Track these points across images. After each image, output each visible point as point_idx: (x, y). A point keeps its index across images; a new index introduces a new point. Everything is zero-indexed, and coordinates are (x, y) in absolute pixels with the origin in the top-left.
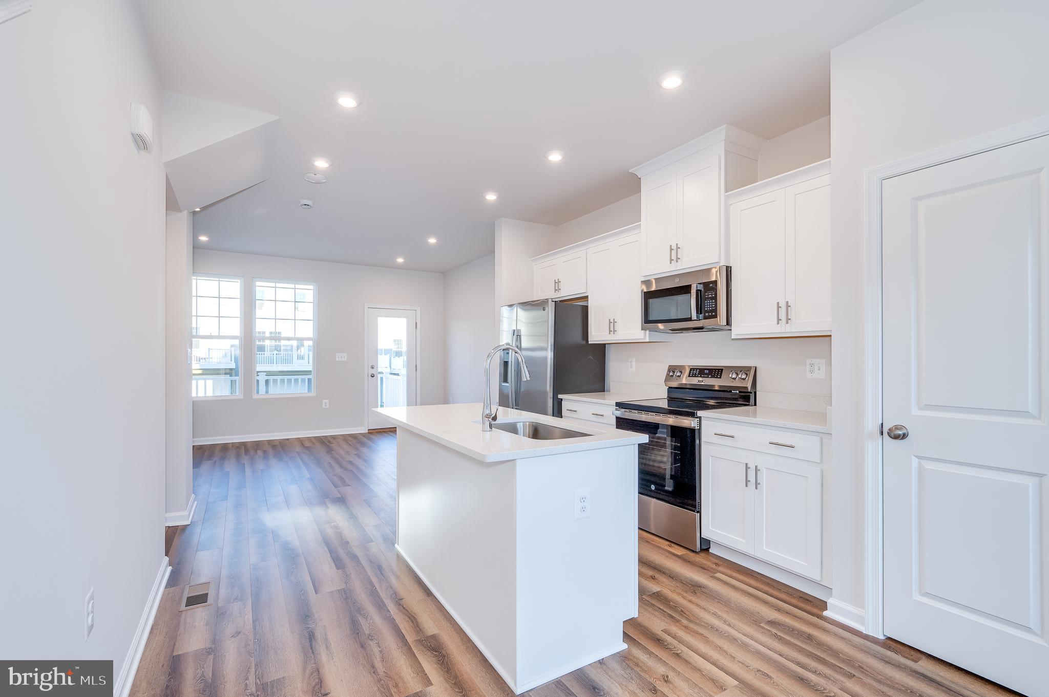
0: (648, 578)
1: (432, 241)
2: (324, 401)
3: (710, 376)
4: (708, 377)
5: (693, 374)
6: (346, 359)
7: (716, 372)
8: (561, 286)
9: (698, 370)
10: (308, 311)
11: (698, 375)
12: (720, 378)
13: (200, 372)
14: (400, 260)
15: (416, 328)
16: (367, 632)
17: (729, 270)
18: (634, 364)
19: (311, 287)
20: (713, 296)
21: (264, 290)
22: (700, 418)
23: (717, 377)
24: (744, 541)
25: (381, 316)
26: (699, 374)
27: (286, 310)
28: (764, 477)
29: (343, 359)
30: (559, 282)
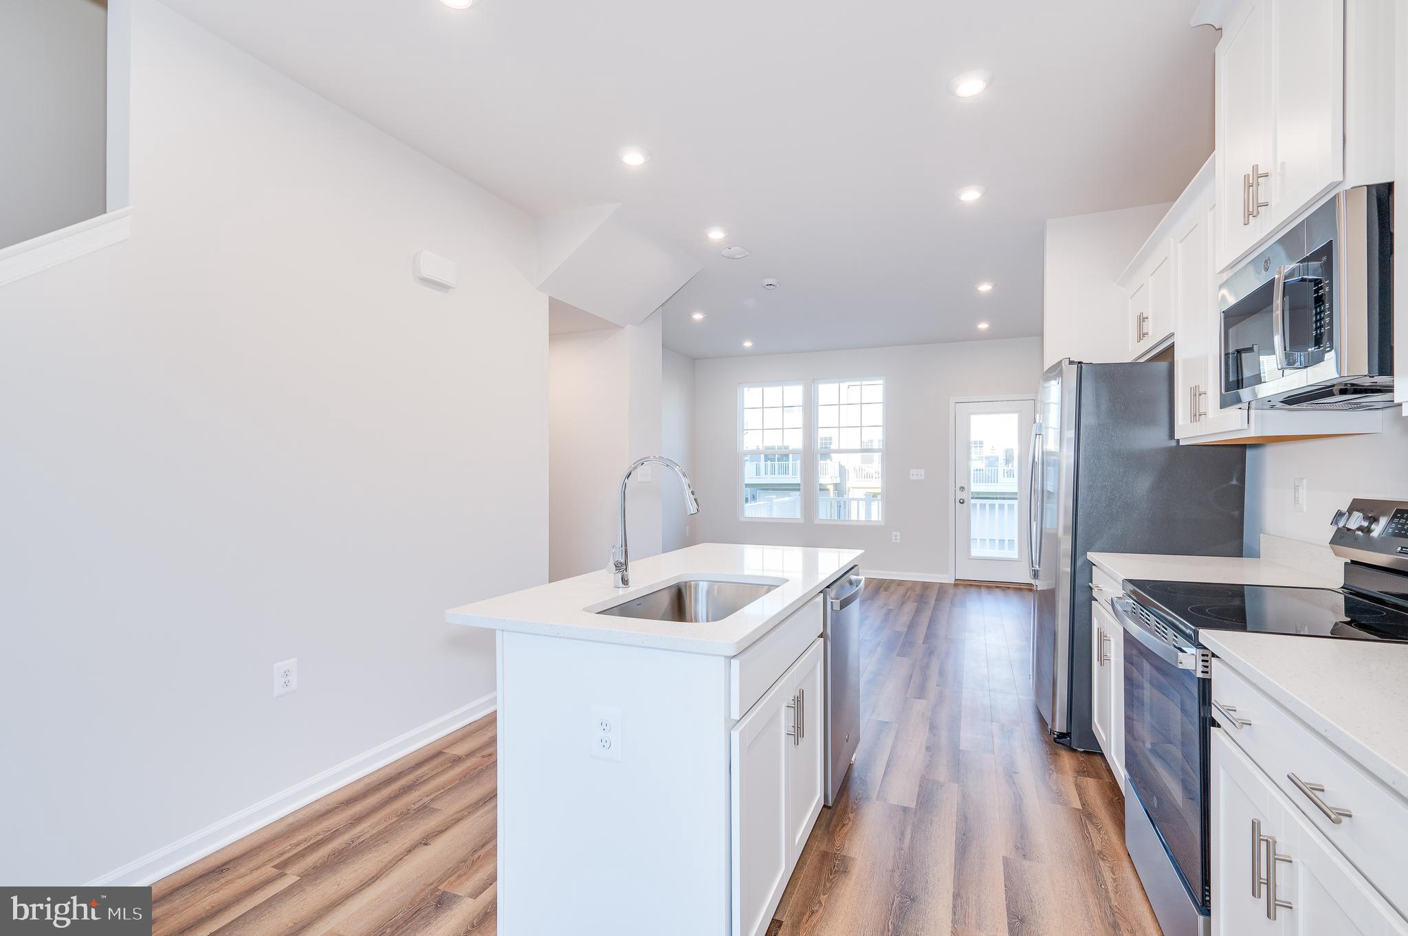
1: (985, 288)
2: (894, 533)
6: (923, 478)
8: (1149, 327)
10: (875, 414)
14: (983, 326)
18: (1303, 493)
19: (881, 382)
21: (827, 392)
25: (975, 413)
30: (1142, 319)
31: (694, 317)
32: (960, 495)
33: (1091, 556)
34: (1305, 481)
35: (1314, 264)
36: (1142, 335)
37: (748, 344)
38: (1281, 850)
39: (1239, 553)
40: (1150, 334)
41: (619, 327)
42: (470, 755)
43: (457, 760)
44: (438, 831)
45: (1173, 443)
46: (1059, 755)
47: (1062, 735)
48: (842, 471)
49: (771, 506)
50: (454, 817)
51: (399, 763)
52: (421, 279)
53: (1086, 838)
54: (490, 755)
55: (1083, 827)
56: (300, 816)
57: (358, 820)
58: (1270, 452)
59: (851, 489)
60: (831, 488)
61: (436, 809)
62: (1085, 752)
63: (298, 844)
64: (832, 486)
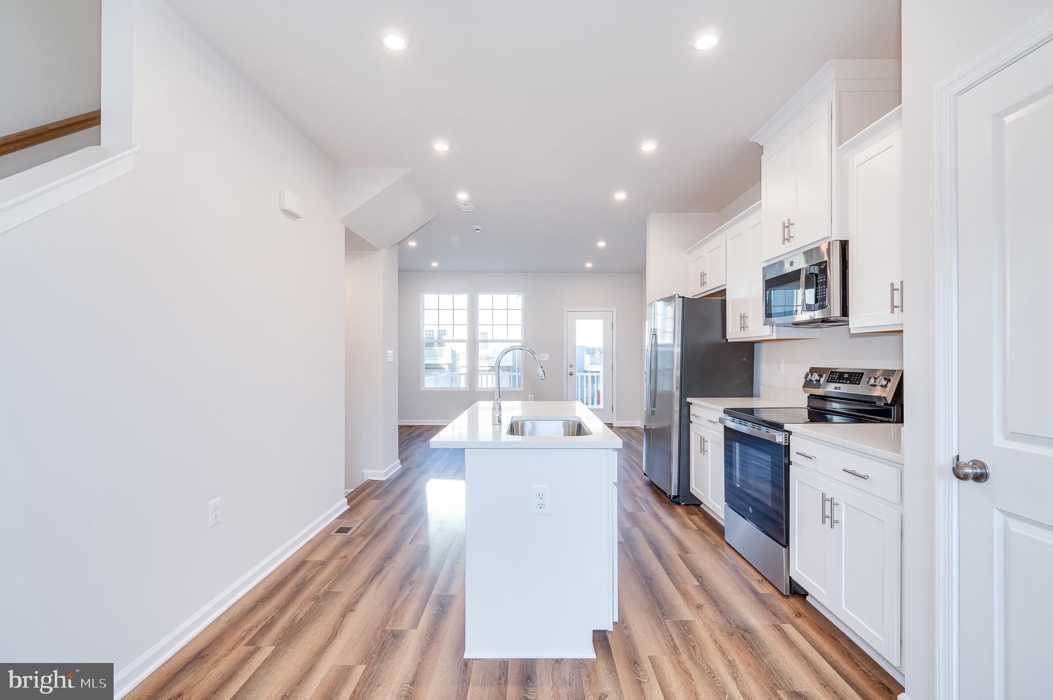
0: (693, 605)
1: (601, 244)
2: (529, 395)
3: (848, 382)
4: (846, 383)
5: (832, 379)
6: (549, 359)
7: (854, 377)
8: (707, 279)
9: (838, 374)
10: (517, 317)
11: (836, 380)
12: (859, 384)
13: (488, 368)
14: (589, 265)
15: (612, 329)
16: (413, 579)
17: (844, 245)
18: (782, 365)
19: (520, 296)
20: (824, 279)
21: (484, 300)
22: (790, 433)
23: (855, 384)
24: (825, 592)
25: (579, 319)
26: (838, 378)
27: (500, 317)
28: (842, 514)
29: (545, 359)
30: (703, 275)
31: (409, 244)
32: (570, 370)
33: (689, 400)
34: (783, 360)
35: (816, 268)
36: (703, 284)
37: (435, 264)
38: (835, 501)
39: (751, 396)
40: (708, 283)
41: (376, 250)
42: (330, 558)
43: (323, 564)
44: (353, 603)
45: (724, 341)
46: (675, 508)
47: (675, 497)
48: (454, 355)
49: (436, 380)
50: (356, 593)
51: (278, 572)
52: (283, 210)
53: (706, 540)
54: (345, 557)
55: (703, 537)
56: (231, 614)
57: (283, 609)
58: (764, 345)
59: (461, 368)
60: (446, 367)
61: (338, 592)
62: (685, 505)
63: (250, 630)
64: (447, 365)
